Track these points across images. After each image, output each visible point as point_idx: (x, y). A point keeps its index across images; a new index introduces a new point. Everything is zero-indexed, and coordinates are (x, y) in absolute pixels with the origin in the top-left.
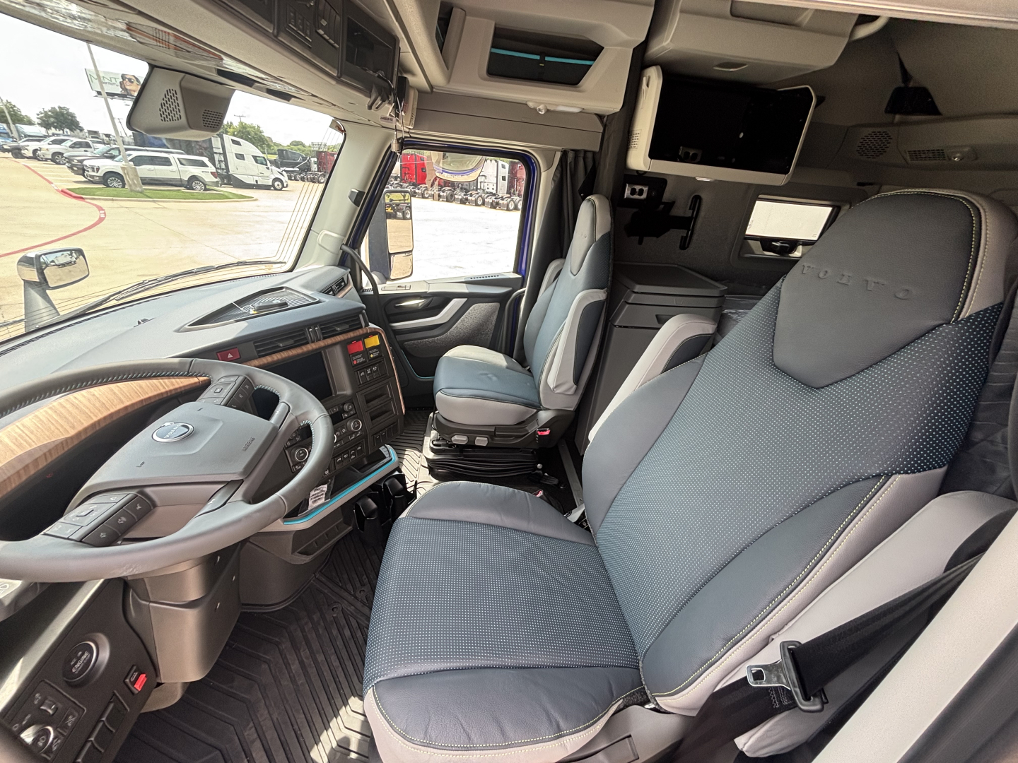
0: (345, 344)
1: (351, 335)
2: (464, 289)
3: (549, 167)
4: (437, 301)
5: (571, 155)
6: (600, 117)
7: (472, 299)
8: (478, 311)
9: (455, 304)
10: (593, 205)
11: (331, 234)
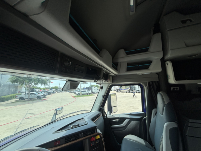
0: (90, 138)
1: (92, 135)
2: (128, 117)
3: (146, 86)
4: (122, 120)
5: (151, 83)
6: (157, 74)
7: (131, 120)
8: (133, 123)
9: (126, 121)
10: (161, 94)
11: (98, 104)
